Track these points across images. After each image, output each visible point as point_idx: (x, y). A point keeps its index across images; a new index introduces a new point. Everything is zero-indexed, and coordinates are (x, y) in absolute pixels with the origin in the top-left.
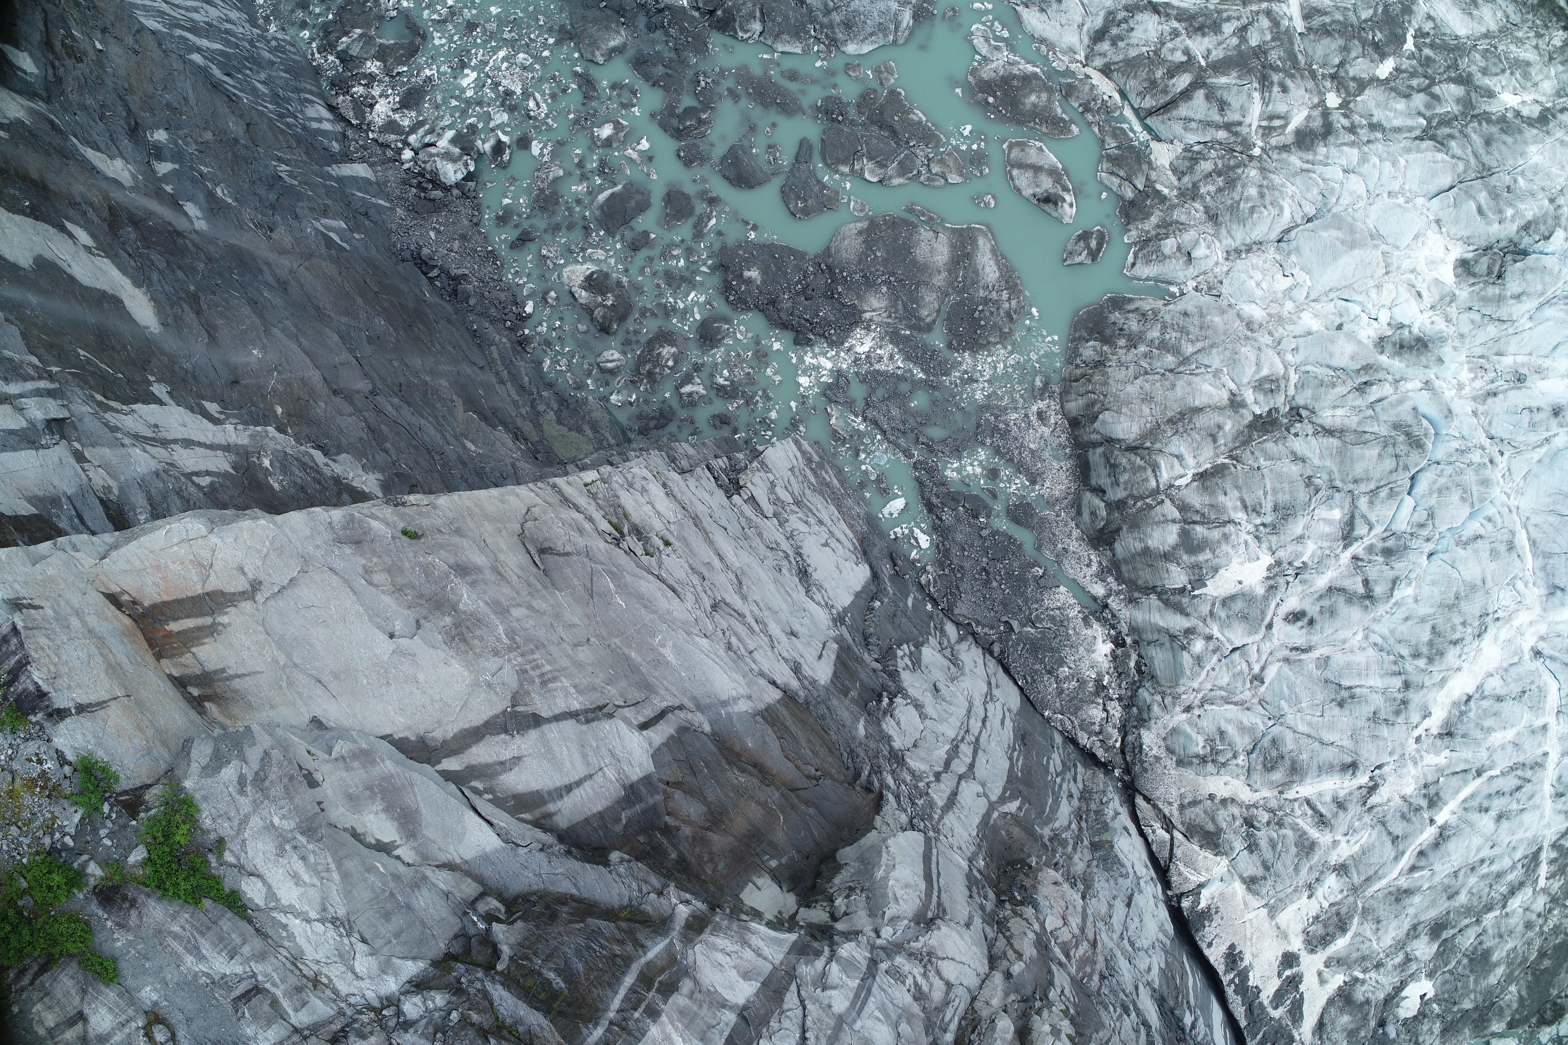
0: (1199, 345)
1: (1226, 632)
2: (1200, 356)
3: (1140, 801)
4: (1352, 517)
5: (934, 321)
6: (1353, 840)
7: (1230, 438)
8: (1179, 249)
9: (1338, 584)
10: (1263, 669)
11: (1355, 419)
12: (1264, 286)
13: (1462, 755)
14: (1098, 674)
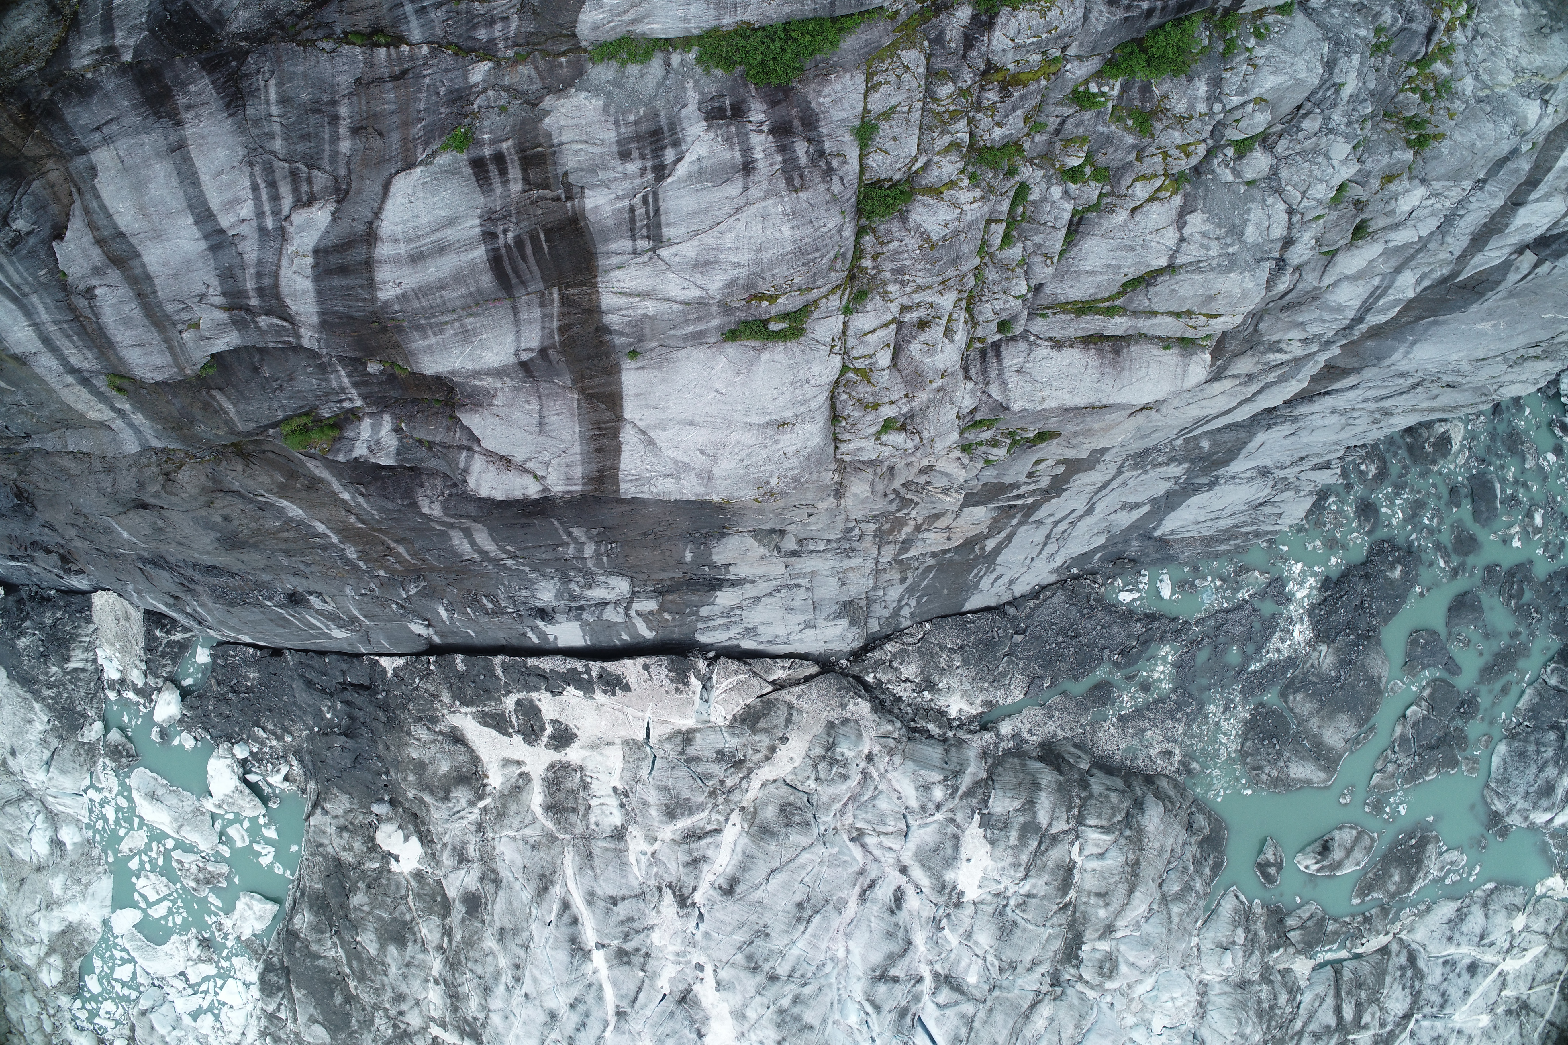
0: (1176, 919)
1: (936, 825)
2: (1163, 916)
3: (814, 669)
4: (961, 992)
5: (1286, 702)
6: (643, 859)
7: (1089, 910)
8: (1234, 943)
9: (910, 953)
10: (864, 846)
12: (1170, 1004)
13: (652, 1006)
14: (939, 691)
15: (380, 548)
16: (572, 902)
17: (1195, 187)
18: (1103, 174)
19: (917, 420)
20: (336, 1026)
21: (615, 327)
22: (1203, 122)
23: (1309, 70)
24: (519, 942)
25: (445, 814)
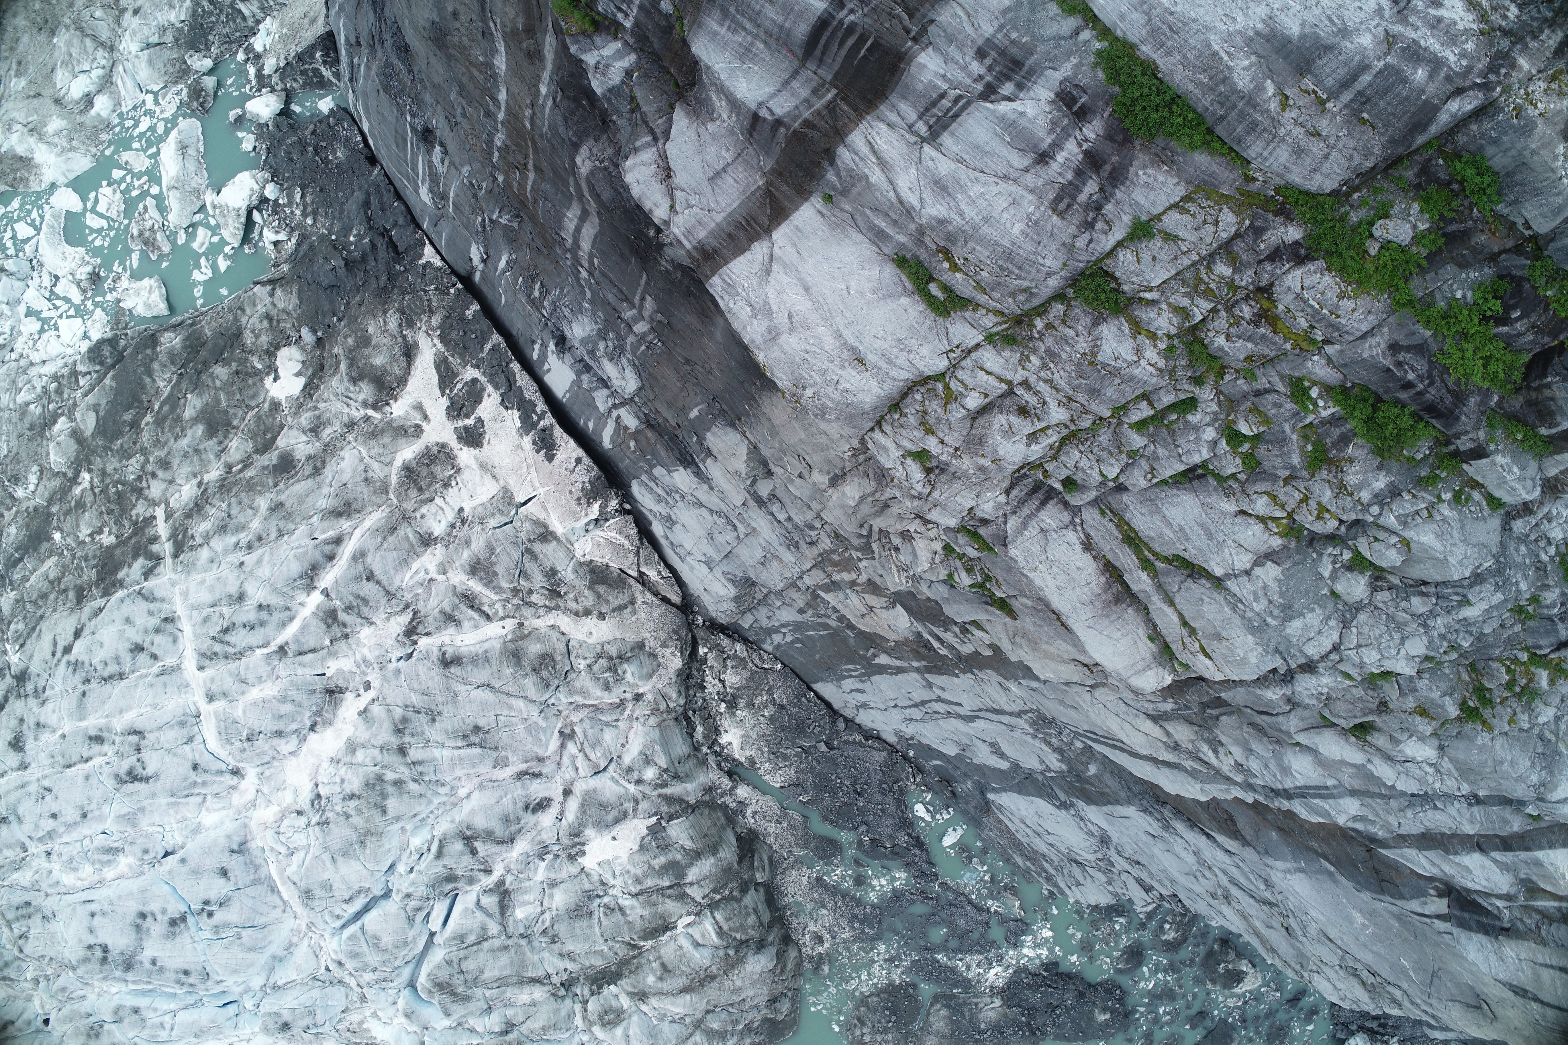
1: (623, 791)
2: (685, 1033)
3: (676, 599)
4: (503, 913)
5: (932, 1005)
6: (422, 575)
7: (646, 968)
9: (504, 847)
10: (563, 746)
11: (508, 995)
13: (308, 671)
14: (733, 715)
15: (520, 158)
16: (344, 544)
17: (1298, 550)
18: (1252, 464)
19: (943, 478)
20: (105, 431)
21: (839, 162)
22: (1354, 507)
23: (1460, 563)
24: (281, 525)
25: (341, 389)
